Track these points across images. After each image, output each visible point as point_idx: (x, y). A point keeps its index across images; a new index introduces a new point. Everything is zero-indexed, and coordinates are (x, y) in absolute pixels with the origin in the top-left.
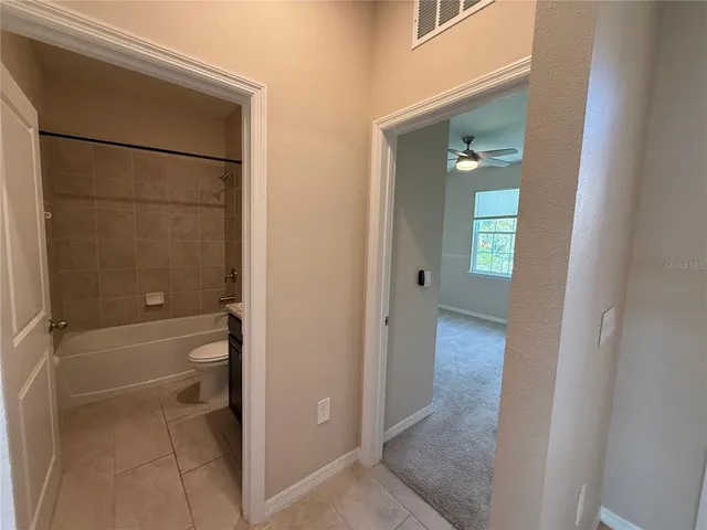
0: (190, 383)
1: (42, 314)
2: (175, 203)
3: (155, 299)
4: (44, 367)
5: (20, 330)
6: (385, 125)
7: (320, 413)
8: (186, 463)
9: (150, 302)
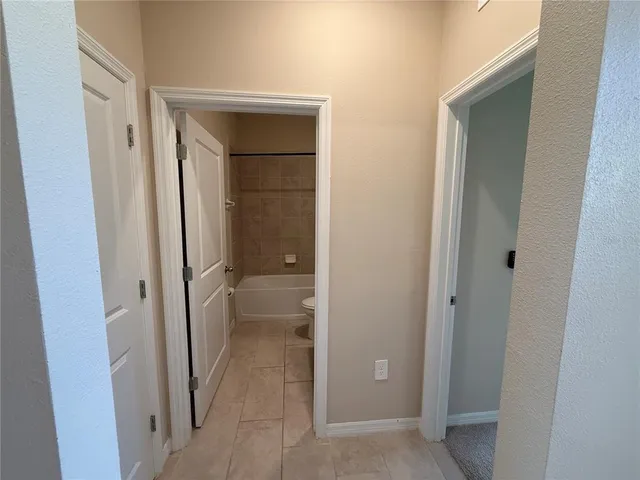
0: (304, 323)
1: (221, 262)
2: (304, 190)
3: (291, 259)
4: (220, 293)
5: (205, 271)
6: (448, 101)
7: (377, 372)
8: (290, 377)
9: (287, 261)
